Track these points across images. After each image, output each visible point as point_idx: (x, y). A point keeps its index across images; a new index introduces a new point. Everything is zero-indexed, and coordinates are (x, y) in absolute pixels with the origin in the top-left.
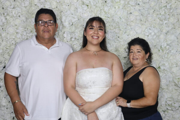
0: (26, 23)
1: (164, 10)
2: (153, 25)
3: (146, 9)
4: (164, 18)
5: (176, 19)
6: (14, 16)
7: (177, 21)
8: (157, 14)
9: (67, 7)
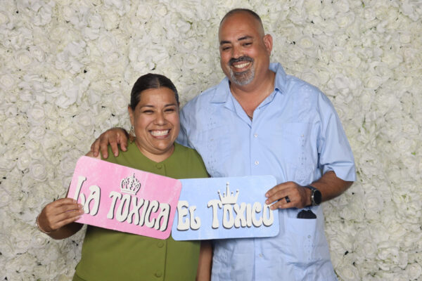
0: (43, 63)
1: (371, 36)
2: (346, 70)
3: (330, 35)
4: (372, 56)
5: (399, 58)
6: (15, 49)
7: (401, 61)
8: (355, 46)
9: (142, 27)
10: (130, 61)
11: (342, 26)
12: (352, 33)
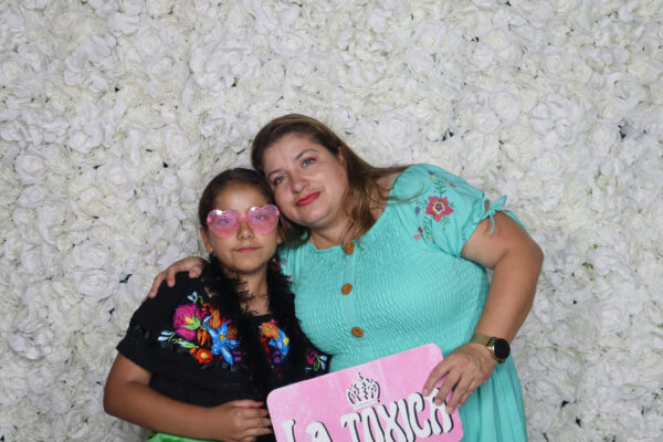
10: (191, 72)
11: (560, 11)
12: (577, 23)
